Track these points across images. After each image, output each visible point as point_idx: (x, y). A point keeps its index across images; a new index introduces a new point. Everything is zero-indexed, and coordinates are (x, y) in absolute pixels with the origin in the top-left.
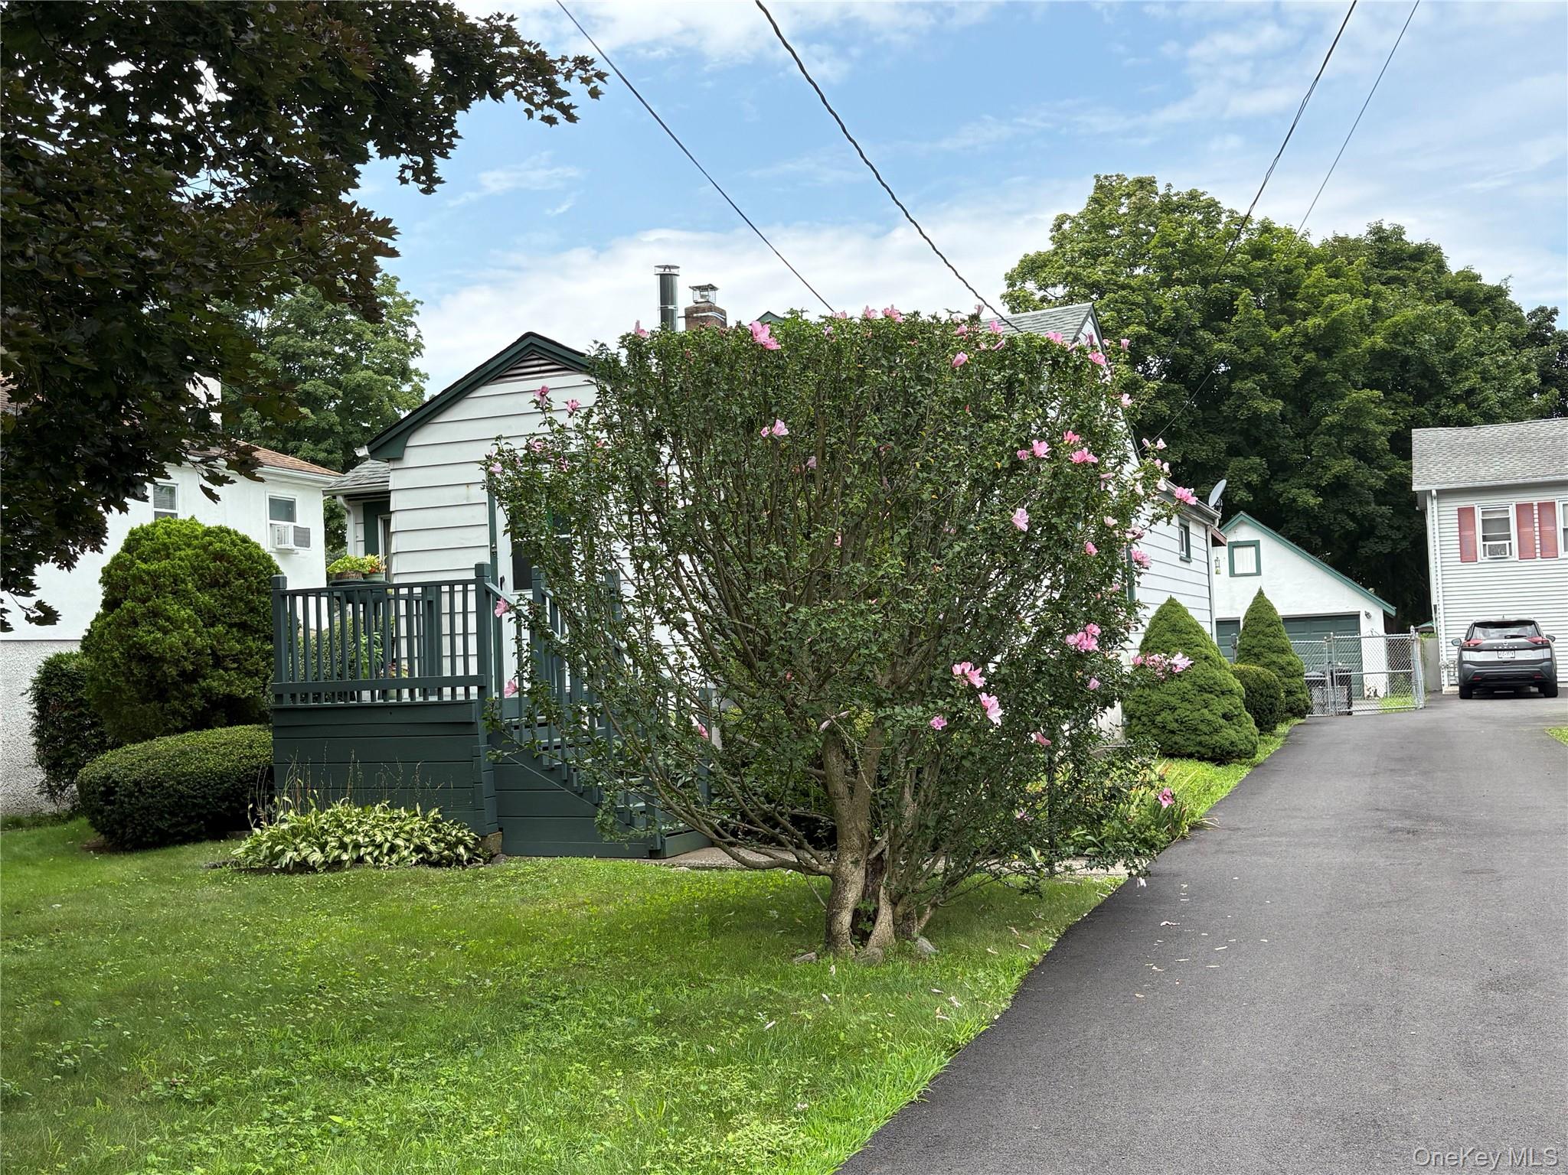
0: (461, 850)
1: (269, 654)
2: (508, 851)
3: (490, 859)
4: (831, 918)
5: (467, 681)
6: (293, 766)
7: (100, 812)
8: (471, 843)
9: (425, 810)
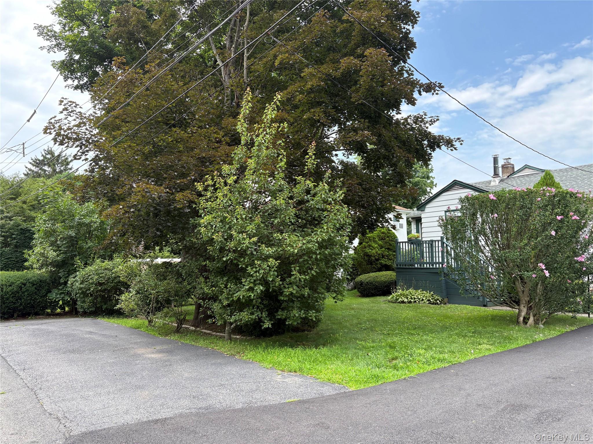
0: (438, 301)
1: (394, 255)
2: (449, 303)
3: (445, 304)
4: (518, 318)
5: (439, 263)
6: (401, 280)
7: (360, 288)
8: (440, 300)
9: (430, 292)
